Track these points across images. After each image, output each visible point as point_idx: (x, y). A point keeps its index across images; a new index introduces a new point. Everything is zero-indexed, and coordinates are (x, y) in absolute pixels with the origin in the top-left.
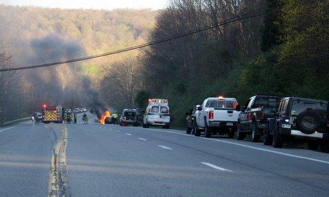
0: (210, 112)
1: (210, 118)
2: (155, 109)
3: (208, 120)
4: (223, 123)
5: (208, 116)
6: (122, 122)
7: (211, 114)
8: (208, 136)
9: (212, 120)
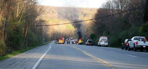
0: (137, 42)
1: (137, 44)
2: (103, 40)
3: (136, 45)
4: (142, 46)
5: (136, 44)
6: (88, 44)
7: (137, 43)
8: (135, 51)
9: (137, 45)
